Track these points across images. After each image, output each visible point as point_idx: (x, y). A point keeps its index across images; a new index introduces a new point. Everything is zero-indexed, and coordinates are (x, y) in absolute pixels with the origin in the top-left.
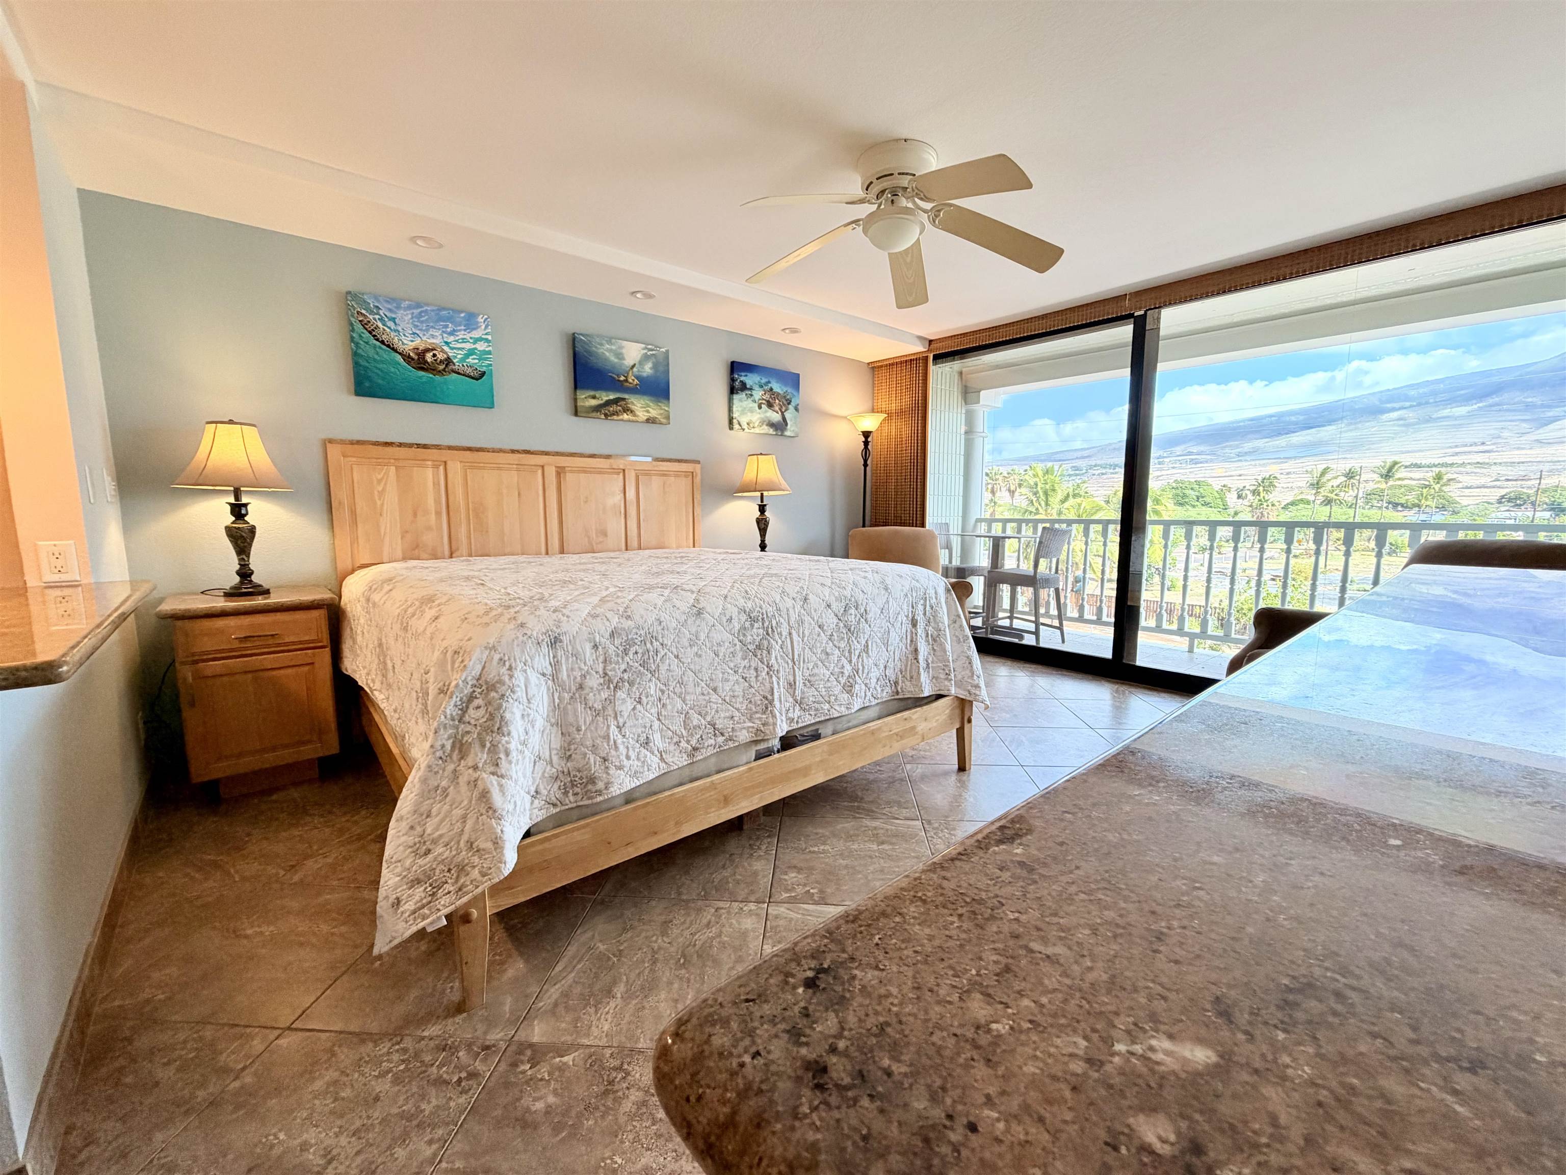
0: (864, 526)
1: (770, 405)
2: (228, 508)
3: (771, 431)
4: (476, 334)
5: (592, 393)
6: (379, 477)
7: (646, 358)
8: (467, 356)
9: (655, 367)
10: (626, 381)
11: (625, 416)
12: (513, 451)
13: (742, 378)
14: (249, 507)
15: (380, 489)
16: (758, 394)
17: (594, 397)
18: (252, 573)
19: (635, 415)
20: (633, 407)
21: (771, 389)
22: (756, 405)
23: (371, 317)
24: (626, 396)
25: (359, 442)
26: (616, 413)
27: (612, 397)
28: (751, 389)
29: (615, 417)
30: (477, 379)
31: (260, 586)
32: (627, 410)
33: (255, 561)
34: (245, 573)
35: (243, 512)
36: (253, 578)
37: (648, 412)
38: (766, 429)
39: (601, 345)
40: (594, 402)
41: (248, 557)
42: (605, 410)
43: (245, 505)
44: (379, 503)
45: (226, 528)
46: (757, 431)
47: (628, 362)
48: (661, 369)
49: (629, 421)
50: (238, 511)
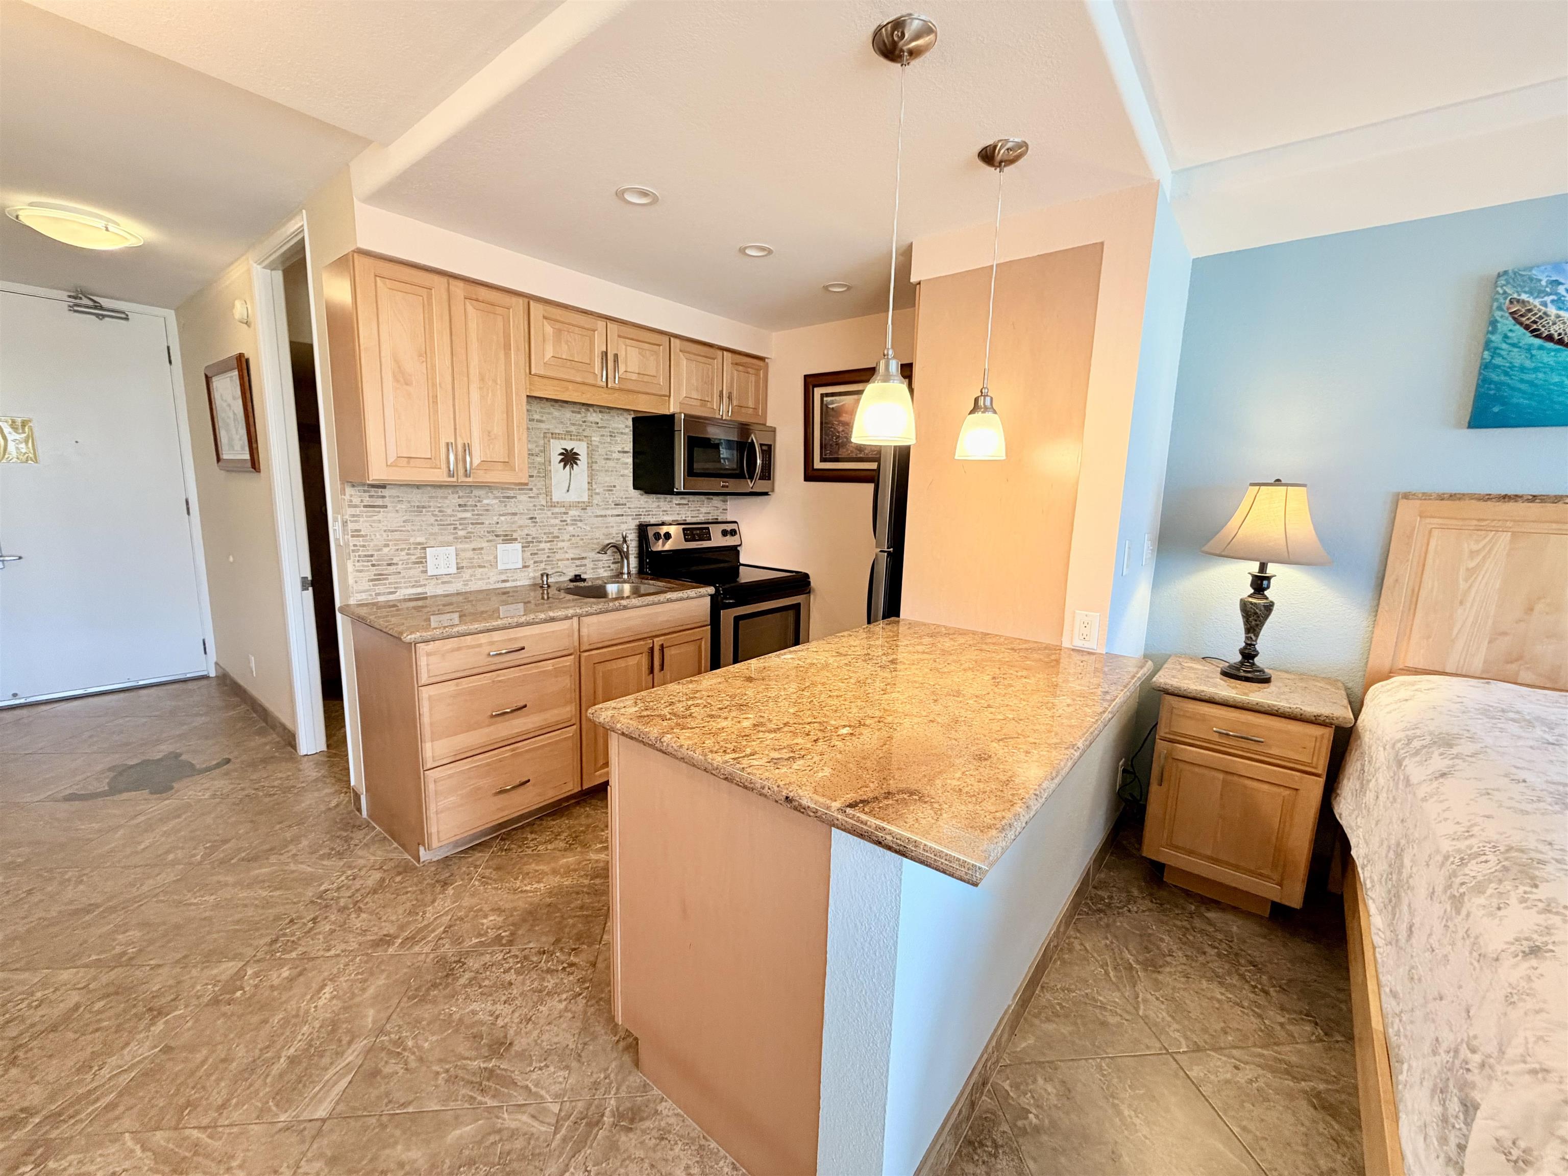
2: (1250, 578)
6: (1475, 547)
14: (1272, 581)
15: (1472, 564)
18: (1256, 655)
23: (1537, 302)
25: (1452, 497)
31: (1262, 671)
33: (1263, 643)
34: (1249, 654)
35: (1265, 583)
36: (1256, 659)
41: (1257, 636)
43: (1268, 579)
44: (1463, 585)
45: (1241, 600)
50: (1260, 583)
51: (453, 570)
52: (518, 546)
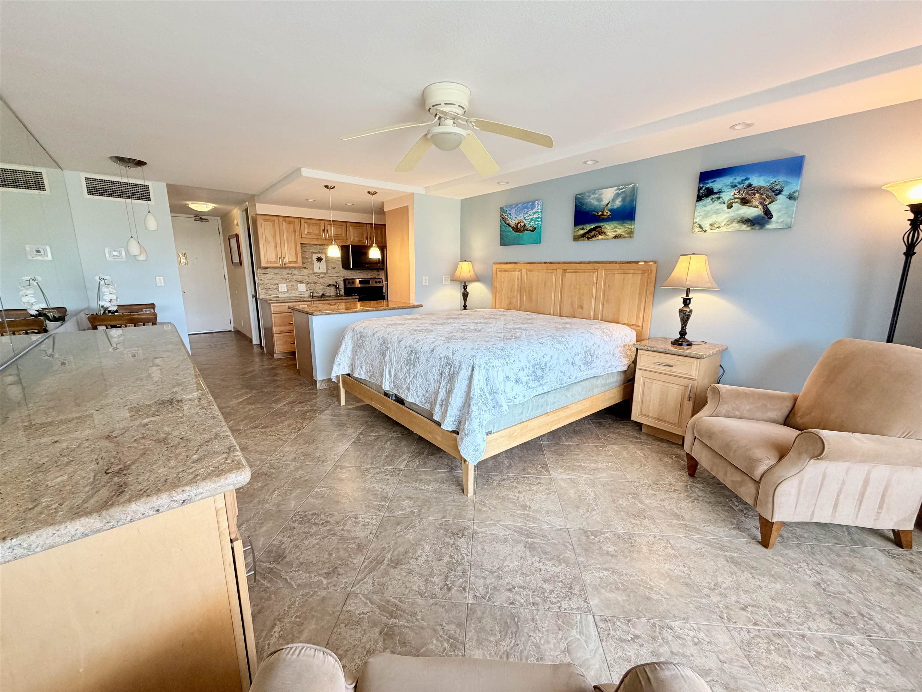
0: (890, 340)
1: (745, 202)
3: (744, 227)
4: (534, 211)
5: (581, 227)
6: (503, 276)
7: (618, 195)
8: (530, 222)
9: (623, 200)
10: (603, 215)
11: (600, 237)
12: (545, 263)
13: (708, 186)
14: (467, 287)
15: (503, 280)
16: (728, 195)
17: (582, 229)
18: (467, 306)
19: (606, 235)
20: (605, 230)
21: (750, 185)
22: (725, 206)
24: (601, 224)
25: (500, 263)
26: (595, 236)
27: (592, 227)
28: (719, 192)
29: (594, 239)
30: (533, 231)
32: (601, 233)
37: (616, 231)
38: (736, 226)
39: (589, 196)
40: (582, 232)
41: (466, 301)
42: (588, 236)
44: (503, 286)
45: (462, 293)
46: (723, 229)
47: (605, 202)
48: (628, 199)
49: (602, 239)
51: (286, 290)
52: (304, 285)
